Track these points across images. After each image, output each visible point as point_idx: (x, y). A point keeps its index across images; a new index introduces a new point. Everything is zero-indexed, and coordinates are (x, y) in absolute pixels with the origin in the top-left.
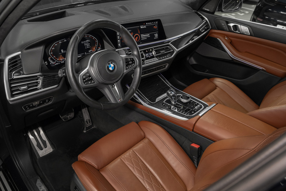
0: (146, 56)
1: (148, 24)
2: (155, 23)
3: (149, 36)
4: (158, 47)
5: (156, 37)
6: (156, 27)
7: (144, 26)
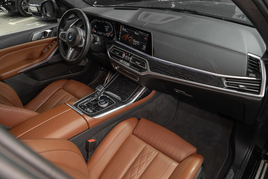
0: (125, 57)
1: (140, 33)
2: (146, 35)
3: (138, 43)
4: (137, 57)
5: (144, 48)
6: (146, 39)
7: (137, 33)
